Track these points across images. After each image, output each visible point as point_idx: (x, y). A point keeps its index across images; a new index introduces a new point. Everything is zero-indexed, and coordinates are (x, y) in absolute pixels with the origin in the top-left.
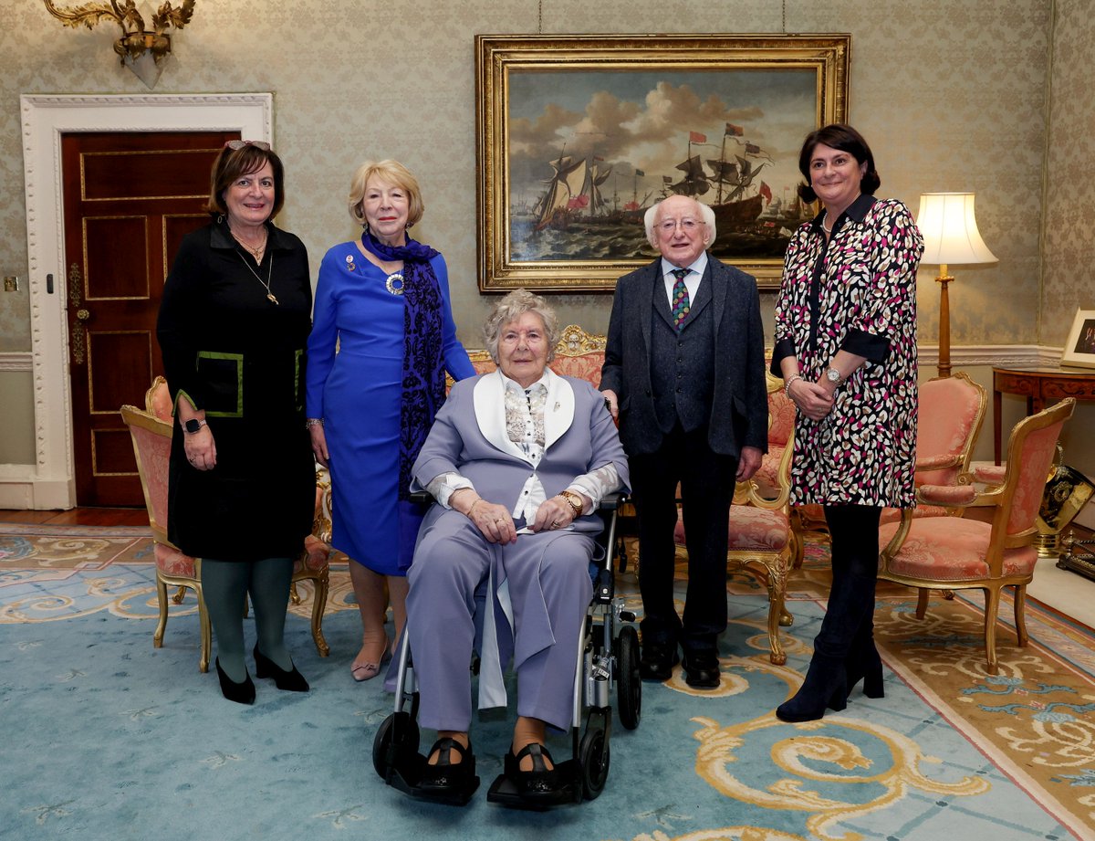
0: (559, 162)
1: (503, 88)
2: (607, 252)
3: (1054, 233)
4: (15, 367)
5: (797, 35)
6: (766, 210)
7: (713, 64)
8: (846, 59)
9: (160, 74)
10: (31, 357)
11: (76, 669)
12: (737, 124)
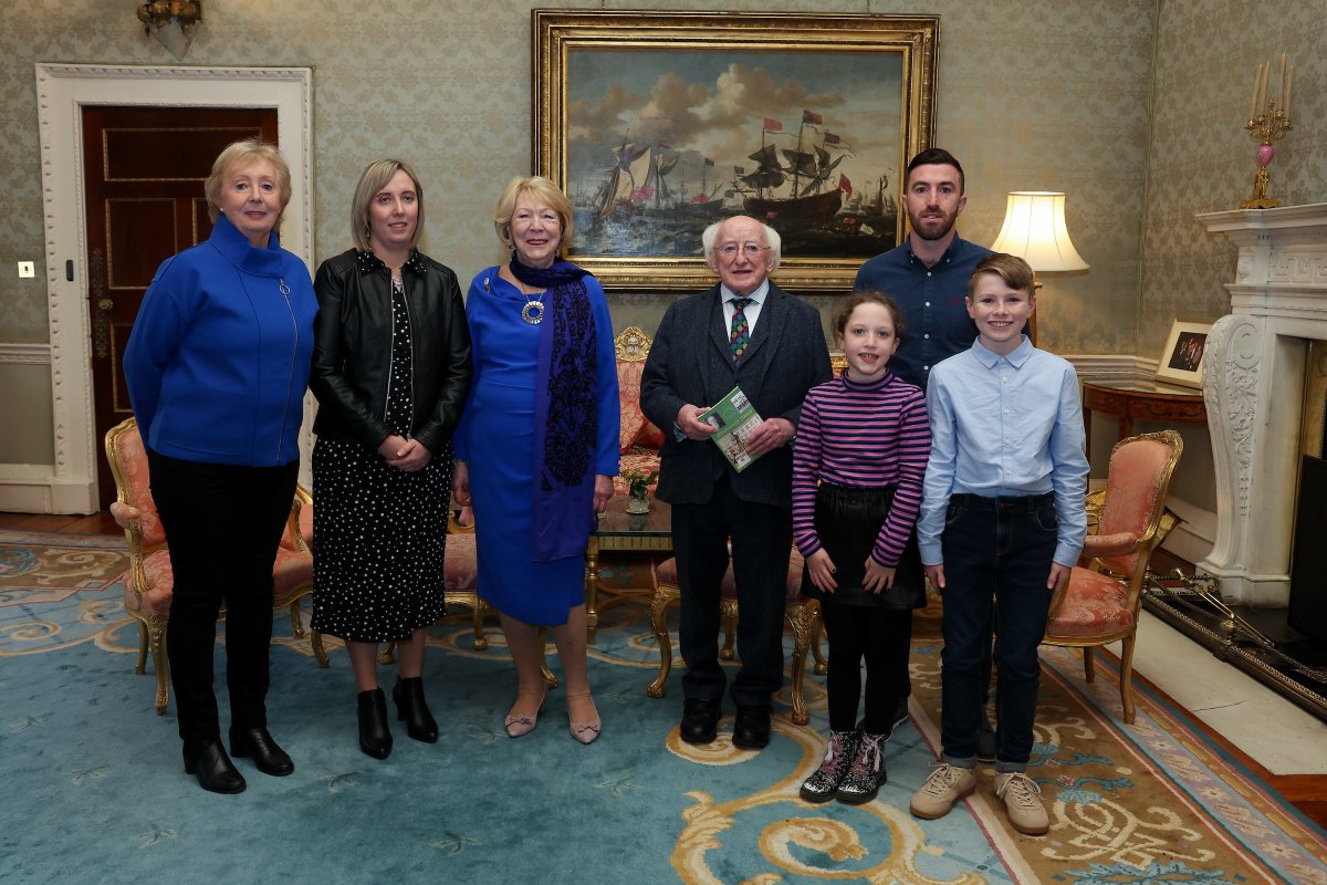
0: (622, 150)
1: (561, 67)
2: (673, 248)
3: (1154, 236)
4: (33, 360)
5: (881, 16)
6: (845, 206)
7: (790, 46)
8: (934, 45)
9: (189, 44)
10: (49, 349)
11: (33, 715)
12: (816, 111)
